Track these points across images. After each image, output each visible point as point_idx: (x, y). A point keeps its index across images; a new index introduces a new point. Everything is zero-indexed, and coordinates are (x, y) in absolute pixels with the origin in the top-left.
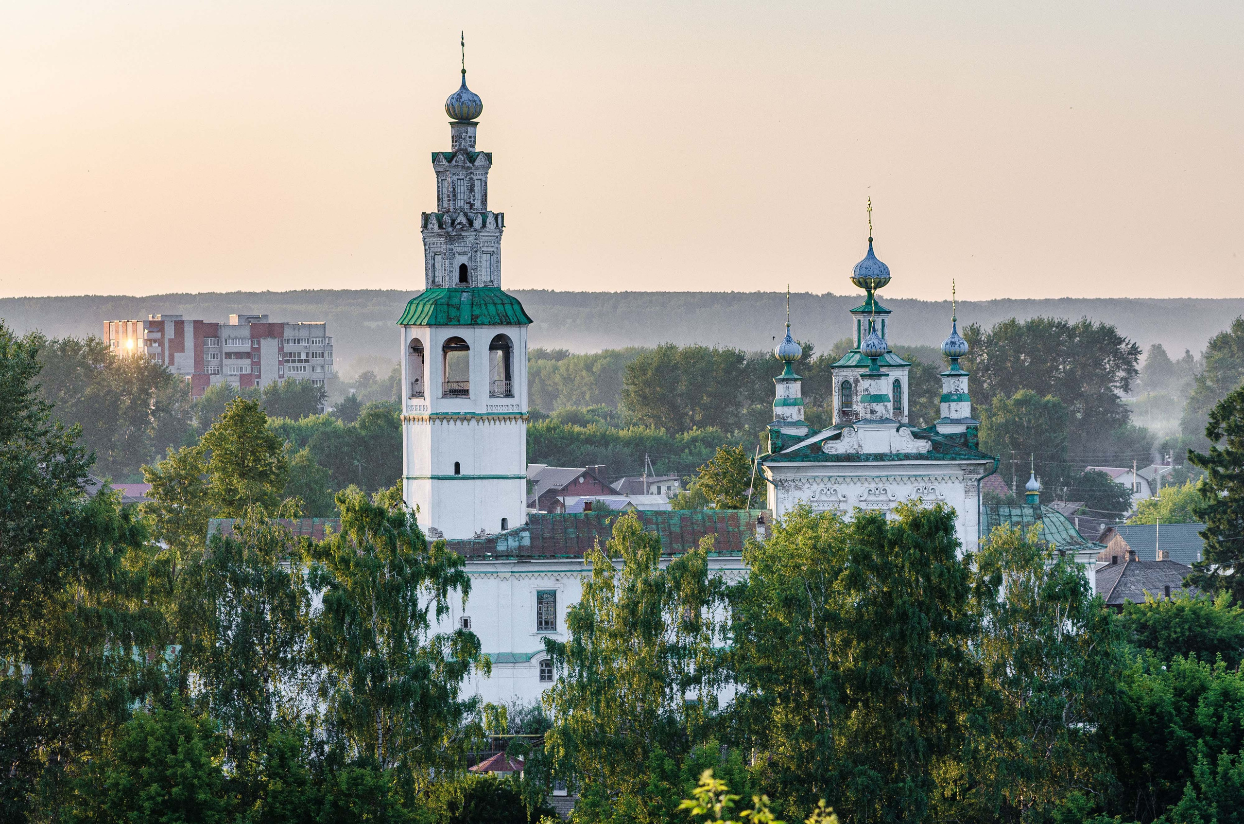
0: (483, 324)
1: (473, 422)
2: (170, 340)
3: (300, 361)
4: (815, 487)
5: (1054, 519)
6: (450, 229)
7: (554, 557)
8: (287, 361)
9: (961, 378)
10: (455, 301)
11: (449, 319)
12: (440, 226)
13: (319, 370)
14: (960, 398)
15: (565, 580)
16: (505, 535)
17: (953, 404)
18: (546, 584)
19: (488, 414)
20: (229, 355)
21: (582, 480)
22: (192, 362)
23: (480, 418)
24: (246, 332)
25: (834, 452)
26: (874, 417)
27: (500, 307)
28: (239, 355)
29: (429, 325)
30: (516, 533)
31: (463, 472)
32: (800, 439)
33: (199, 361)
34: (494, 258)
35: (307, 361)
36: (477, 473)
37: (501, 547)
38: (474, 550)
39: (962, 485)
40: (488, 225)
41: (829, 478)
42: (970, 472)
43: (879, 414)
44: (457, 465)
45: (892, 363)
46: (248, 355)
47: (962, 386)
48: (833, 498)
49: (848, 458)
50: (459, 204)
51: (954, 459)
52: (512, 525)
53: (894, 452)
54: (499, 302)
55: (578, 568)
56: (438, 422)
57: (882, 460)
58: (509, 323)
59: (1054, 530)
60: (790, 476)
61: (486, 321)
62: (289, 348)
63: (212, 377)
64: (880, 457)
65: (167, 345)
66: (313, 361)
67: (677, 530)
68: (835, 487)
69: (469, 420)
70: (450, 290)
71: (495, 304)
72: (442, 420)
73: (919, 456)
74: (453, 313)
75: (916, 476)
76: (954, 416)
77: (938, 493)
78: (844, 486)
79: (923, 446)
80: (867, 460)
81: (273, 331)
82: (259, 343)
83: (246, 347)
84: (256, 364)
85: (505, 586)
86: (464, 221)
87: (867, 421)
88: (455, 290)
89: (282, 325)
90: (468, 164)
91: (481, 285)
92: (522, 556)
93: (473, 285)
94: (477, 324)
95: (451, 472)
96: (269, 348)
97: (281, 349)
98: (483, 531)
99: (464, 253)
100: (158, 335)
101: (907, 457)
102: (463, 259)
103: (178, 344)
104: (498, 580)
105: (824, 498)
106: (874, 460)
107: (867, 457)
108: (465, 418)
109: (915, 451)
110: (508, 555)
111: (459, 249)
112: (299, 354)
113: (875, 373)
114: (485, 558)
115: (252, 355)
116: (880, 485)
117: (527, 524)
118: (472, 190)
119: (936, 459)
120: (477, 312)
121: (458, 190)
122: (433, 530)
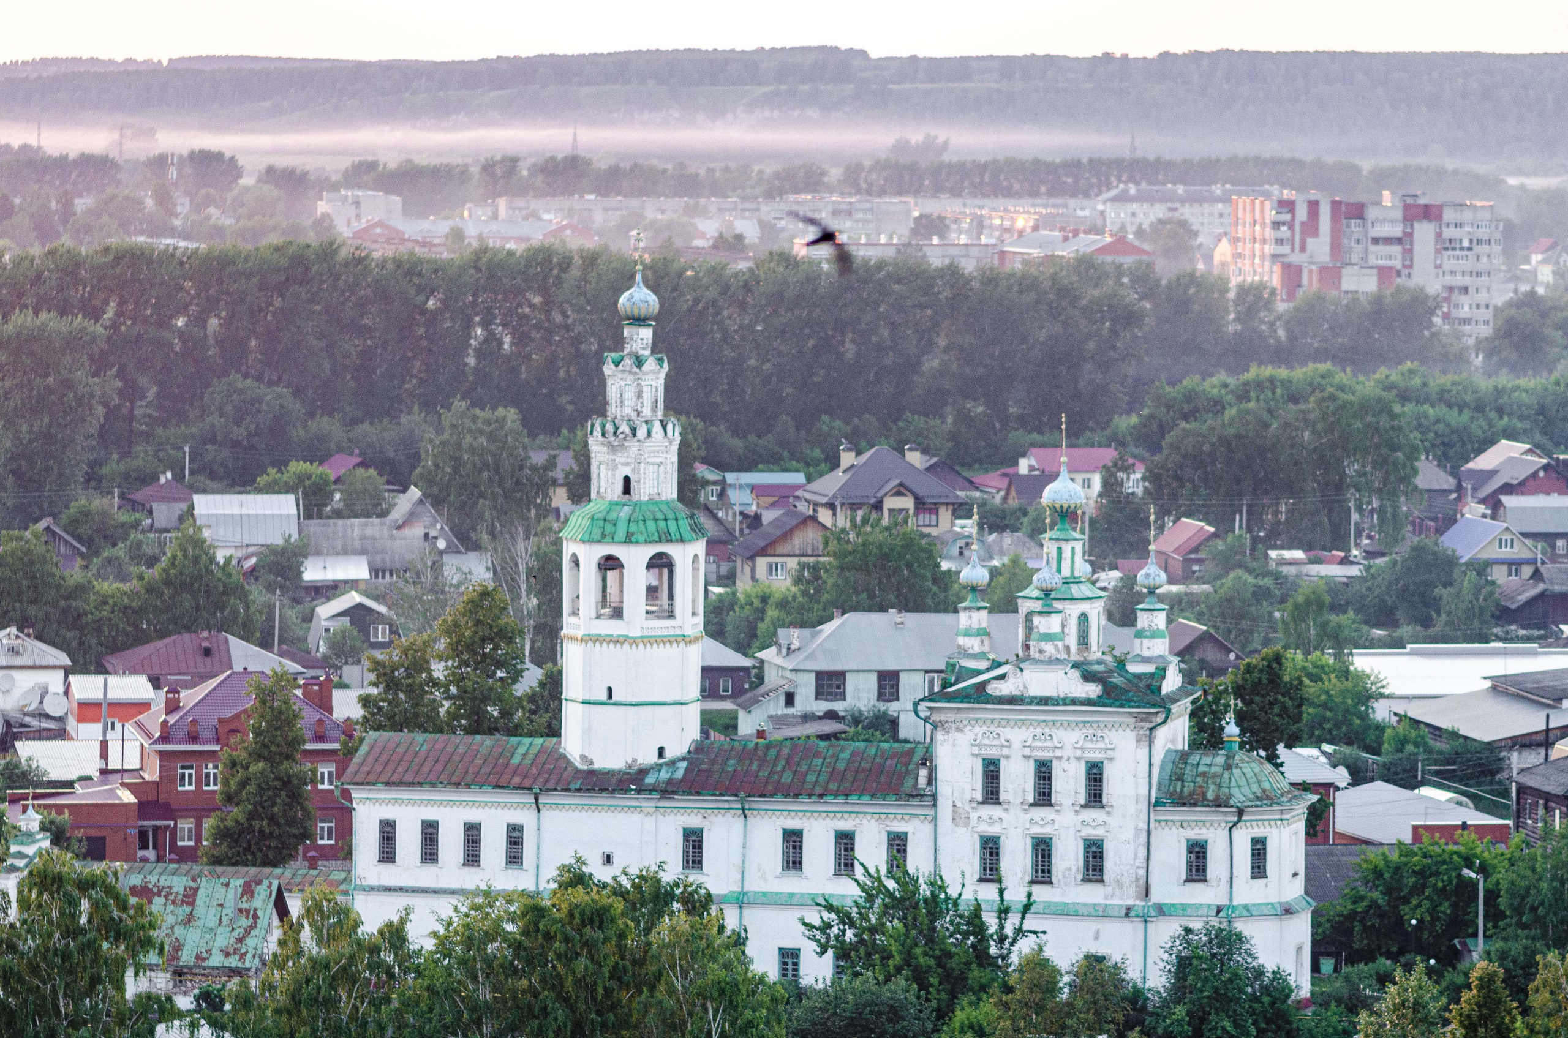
0: (637, 542)
1: (626, 646)
2: (1302, 223)
3: (1462, 249)
4: (977, 729)
5: (1247, 770)
6: (612, 438)
7: (699, 794)
8: (1446, 249)
9: (1155, 613)
10: (612, 516)
11: (604, 535)
12: (603, 435)
13: (1484, 259)
14: (1155, 634)
15: (713, 818)
16: (661, 765)
17: (1145, 641)
18: (693, 821)
19: (642, 637)
20: (1376, 241)
21: (1542, 474)
22: (1327, 249)
23: (634, 642)
24: (1398, 214)
25: (998, 693)
26: (1042, 657)
27: (662, 524)
28: (1388, 241)
29: (583, 541)
30: (673, 763)
31: (616, 697)
32: (979, 673)
33: (1336, 248)
34: (662, 469)
35: (1470, 249)
36: (630, 699)
37: (650, 780)
38: (620, 781)
39: (1134, 733)
40: (653, 434)
41: (992, 721)
42: (1142, 720)
43: (1047, 654)
44: (610, 690)
45: (1076, 595)
46: (1399, 241)
47: (1156, 621)
48: (996, 742)
49: (1012, 700)
50: (627, 410)
51: (1122, 706)
52: (669, 754)
53: (1062, 695)
54: (672, 516)
55: (726, 805)
56: (590, 644)
57: (1046, 704)
58: (670, 541)
59: (1243, 782)
60: (951, 716)
61: (642, 538)
62: (1449, 233)
64: (1045, 701)
65: (1298, 228)
66: (1477, 249)
67: (841, 766)
68: (998, 730)
69: (622, 643)
70: (611, 504)
71: (655, 520)
72: (595, 642)
73: (1088, 702)
74: (609, 528)
75: (1084, 722)
76: (1146, 653)
77: (1107, 740)
78: (1007, 730)
79: (1093, 690)
80: (1030, 703)
81: (1429, 213)
82: (1412, 226)
83: (1397, 231)
84: (1409, 252)
85: (649, 822)
86: (627, 430)
87: (1037, 662)
88: (617, 504)
89: (1440, 207)
90: (635, 369)
91: (645, 498)
92: (667, 791)
93: (635, 497)
94: (631, 542)
95: (604, 697)
96: (1424, 232)
97: (1439, 235)
98: (634, 760)
99: (627, 464)
100: (1287, 217)
101: (1074, 702)
102: (627, 471)
103: (1311, 227)
104: (641, 816)
105: (986, 742)
106: (1038, 704)
107: (1033, 700)
108: (619, 641)
109: (1084, 695)
110: (652, 789)
111: (622, 460)
112: (1461, 241)
113: (1046, 609)
114: (627, 791)
115: (1404, 241)
116: (1047, 730)
117: (689, 752)
118: (639, 395)
119: (1104, 705)
120: (633, 528)
121: (626, 396)
122: (583, 758)
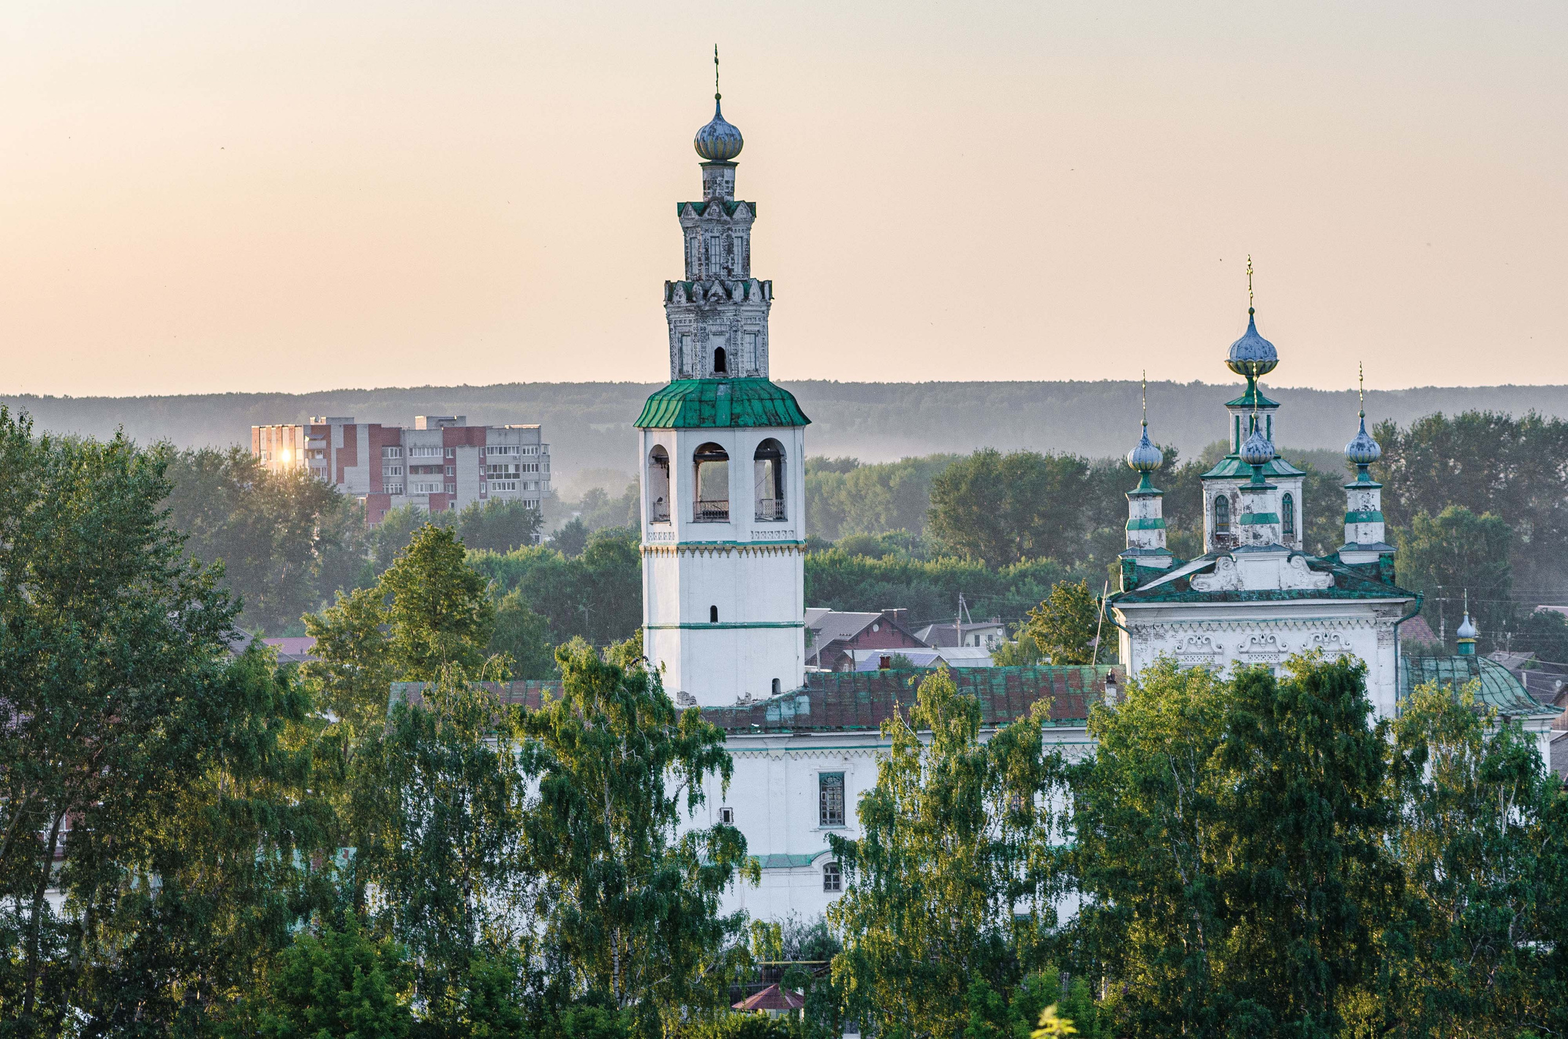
0: (746, 426)
1: (734, 554)
2: (339, 450)
3: (508, 476)
4: (1181, 634)
5: (1495, 675)
6: (702, 302)
7: (841, 729)
8: (491, 477)
9: (1372, 491)
10: (710, 395)
11: (702, 420)
12: (689, 299)
13: (532, 487)
14: (1371, 518)
15: (856, 759)
16: (777, 701)
17: (1361, 526)
18: (832, 764)
19: (753, 543)
20: (415, 469)
21: (876, 628)
22: (367, 477)
23: (743, 548)
24: (437, 439)
25: (1206, 589)
26: (1258, 543)
27: (768, 404)
28: (428, 469)
29: (676, 427)
30: (790, 698)
31: (722, 619)
32: (1161, 573)
33: (376, 477)
34: (759, 339)
35: (516, 476)
36: (740, 620)
37: (772, 716)
38: (736, 720)
39: (1375, 630)
40: (751, 296)
41: (1200, 623)
42: (1385, 614)
43: (1264, 539)
44: (714, 610)
45: (1280, 472)
46: (439, 469)
47: (1372, 501)
48: (1205, 649)
49: (1224, 596)
50: (714, 269)
51: (1362, 597)
52: (786, 688)
53: (1285, 588)
54: (767, 396)
55: (873, 743)
56: (688, 554)
57: (1269, 599)
58: (780, 424)
59: (1495, 689)
60: (1148, 620)
61: (750, 422)
62: (493, 459)
63: (393, 497)
64: (1266, 595)
65: (334, 456)
66: (525, 476)
67: (1001, 692)
68: (1208, 634)
69: (728, 551)
70: (703, 382)
71: (761, 399)
72: (693, 552)
73: (1318, 594)
74: (707, 411)
75: (1313, 620)
76: (1362, 540)
77: (1342, 641)
78: (1220, 633)
79: (1322, 580)
80: (1250, 599)
81: (472, 437)
82: (454, 453)
83: (437, 458)
84: (451, 481)
85: (778, 768)
86: (720, 291)
87: (1249, 549)
88: (710, 382)
89: (484, 430)
90: (725, 217)
91: (743, 375)
92: (800, 728)
93: (732, 375)
94: (738, 426)
95: (706, 619)
96: (467, 458)
97: (482, 461)
98: (748, 696)
99: (721, 333)
100: (322, 444)
101: (1302, 594)
102: (719, 342)
103: (348, 456)
104: (768, 760)
105: (1193, 649)
106: (1259, 599)
107: (1250, 595)
108: (724, 548)
109: (1311, 587)
110: (781, 727)
111: (714, 329)
112: (507, 467)
113: (1259, 485)
114: (750, 730)
115: (446, 468)
116: (1267, 632)
117: (805, 686)
118: (729, 250)
119: (1339, 598)
120: (738, 410)
121: (712, 251)
122: (683, 695)
